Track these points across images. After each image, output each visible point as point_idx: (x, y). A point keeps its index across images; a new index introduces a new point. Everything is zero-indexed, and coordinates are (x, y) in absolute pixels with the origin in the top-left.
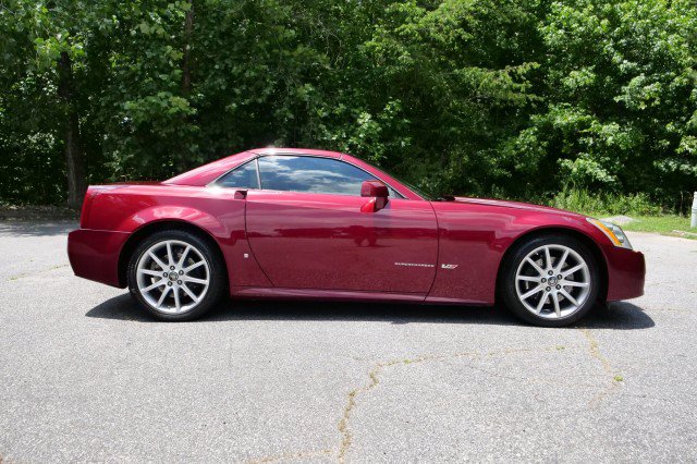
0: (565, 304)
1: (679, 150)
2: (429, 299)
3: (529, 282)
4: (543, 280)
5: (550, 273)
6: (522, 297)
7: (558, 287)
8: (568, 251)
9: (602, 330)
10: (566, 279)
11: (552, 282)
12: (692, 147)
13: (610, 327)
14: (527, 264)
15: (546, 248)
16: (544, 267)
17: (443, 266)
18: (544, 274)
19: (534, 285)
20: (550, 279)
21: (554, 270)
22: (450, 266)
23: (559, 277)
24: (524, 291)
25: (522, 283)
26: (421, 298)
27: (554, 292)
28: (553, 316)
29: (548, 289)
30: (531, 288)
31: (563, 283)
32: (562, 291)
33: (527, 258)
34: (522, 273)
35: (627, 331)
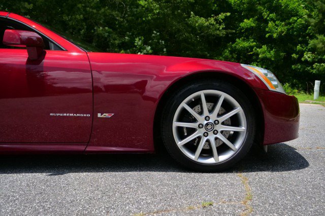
0: (223, 149)
1: (303, 59)
2: (89, 149)
3: (187, 128)
4: (201, 126)
5: (207, 118)
6: (180, 144)
7: (215, 132)
8: (223, 96)
9: (260, 173)
10: (223, 123)
11: (209, 127)
12: (309, 57)
13: (267, 169)
14: (184, 110)
15: (202, 93)
16: (201, 113)
17: (99, 115)
18: (201, 120)
19: (191, 131)
20: (207, 124)
21: (210, 116)
22: (106, 115)
23: (217, 122)
24: (182, 137)
25: (180, 129)
26: (82, 148)
27: (212, 137)
28: (211, 161)
29: (206, 134)
30: (189, 135)
31: (220, 128)
32: (219, 136)
33: (184, 105)
34: (179, 120)
35: (285, 174)
